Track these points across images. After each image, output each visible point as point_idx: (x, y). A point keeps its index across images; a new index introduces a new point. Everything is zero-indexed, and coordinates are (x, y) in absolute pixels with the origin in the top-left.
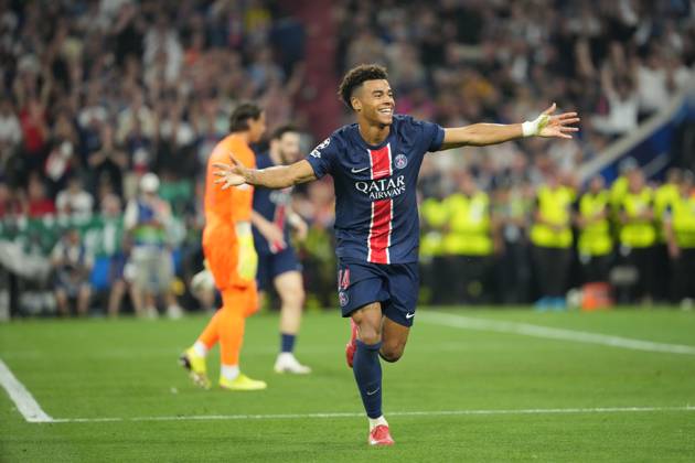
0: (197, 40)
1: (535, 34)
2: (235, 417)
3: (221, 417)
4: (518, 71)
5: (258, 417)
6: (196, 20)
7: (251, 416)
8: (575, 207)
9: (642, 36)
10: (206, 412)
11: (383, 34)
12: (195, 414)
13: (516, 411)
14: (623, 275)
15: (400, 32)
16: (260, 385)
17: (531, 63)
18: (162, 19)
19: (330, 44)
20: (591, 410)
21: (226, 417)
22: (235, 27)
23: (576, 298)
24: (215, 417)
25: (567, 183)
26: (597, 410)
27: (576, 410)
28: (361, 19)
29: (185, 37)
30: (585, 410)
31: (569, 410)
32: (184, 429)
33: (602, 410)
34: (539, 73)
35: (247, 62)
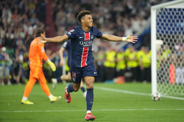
0: (16, 12)
1: (106, 10)
2: (25, 111)
3: (21, 111)
4: (101, 21)
5: (31, 111)
6: (16, 6)
7: (29, 111)
8: (116, 57)
9: (134, 12)
10: (17, 110)
11: (65, 11)
12: (14, 110)
13: (99, 110)
14: (128, 75)
15: (70, 10)
16: (32, 103)
17: (105, 19)
18: (7, 6)
19: (52, 13)
20: (119, 110)
21: (23, 111)
22: (27, 8)
23: (116, 80)
24: (20, 111)
25: (114, 50)
26: (121, 110)
27: (115, 110)
28: (60, 6)
29: (13, 11)
30: (118, 110)
31: (114, 110)
32: (11, 114)
33: (122, 110)
34: (107, 21)
35: (29, 17)
